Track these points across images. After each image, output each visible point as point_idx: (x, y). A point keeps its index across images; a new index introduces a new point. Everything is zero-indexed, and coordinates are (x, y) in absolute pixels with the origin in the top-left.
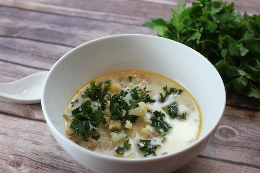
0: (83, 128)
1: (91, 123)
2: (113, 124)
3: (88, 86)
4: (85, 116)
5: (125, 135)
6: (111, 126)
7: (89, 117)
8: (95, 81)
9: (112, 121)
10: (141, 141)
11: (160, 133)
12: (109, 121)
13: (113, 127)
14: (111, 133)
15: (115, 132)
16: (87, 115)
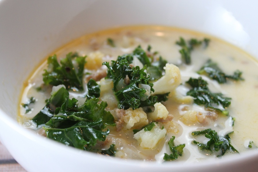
0: (80, 138)
1: (90, 126)
2: (134, 116)
3: (45, 67)
4: (72, 117)
5: (164, 131)
6: (131, 122)
7: (79, 118)
8: (55, 55)
9: (129, 112)
10: (196, 134)
11: (219, 111)
12: (122, 113)
13: (136, 122)
14: (137, 136)
15: (145, 130)
16: (74, 114)
